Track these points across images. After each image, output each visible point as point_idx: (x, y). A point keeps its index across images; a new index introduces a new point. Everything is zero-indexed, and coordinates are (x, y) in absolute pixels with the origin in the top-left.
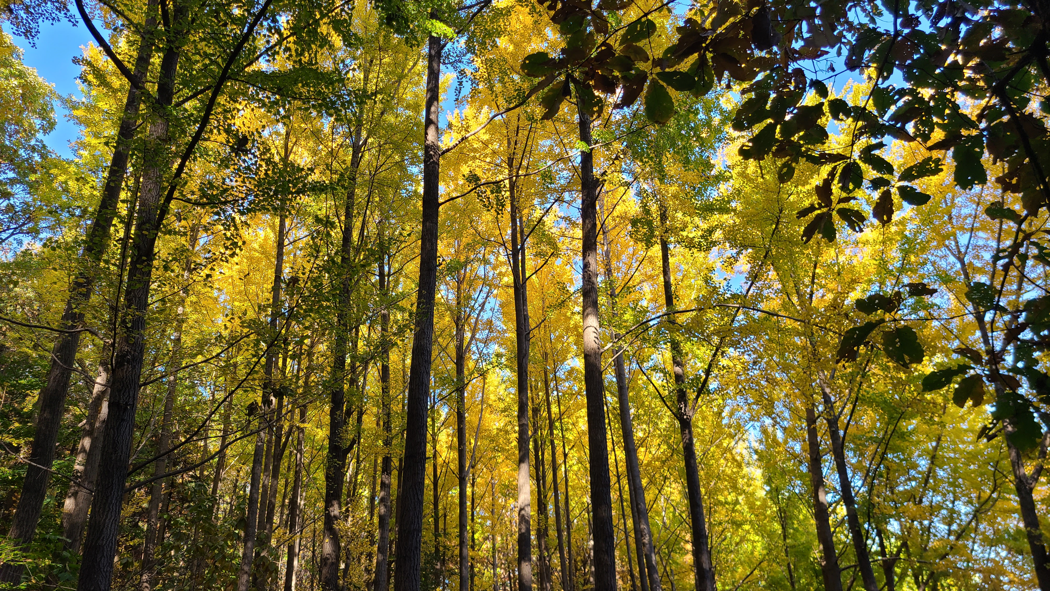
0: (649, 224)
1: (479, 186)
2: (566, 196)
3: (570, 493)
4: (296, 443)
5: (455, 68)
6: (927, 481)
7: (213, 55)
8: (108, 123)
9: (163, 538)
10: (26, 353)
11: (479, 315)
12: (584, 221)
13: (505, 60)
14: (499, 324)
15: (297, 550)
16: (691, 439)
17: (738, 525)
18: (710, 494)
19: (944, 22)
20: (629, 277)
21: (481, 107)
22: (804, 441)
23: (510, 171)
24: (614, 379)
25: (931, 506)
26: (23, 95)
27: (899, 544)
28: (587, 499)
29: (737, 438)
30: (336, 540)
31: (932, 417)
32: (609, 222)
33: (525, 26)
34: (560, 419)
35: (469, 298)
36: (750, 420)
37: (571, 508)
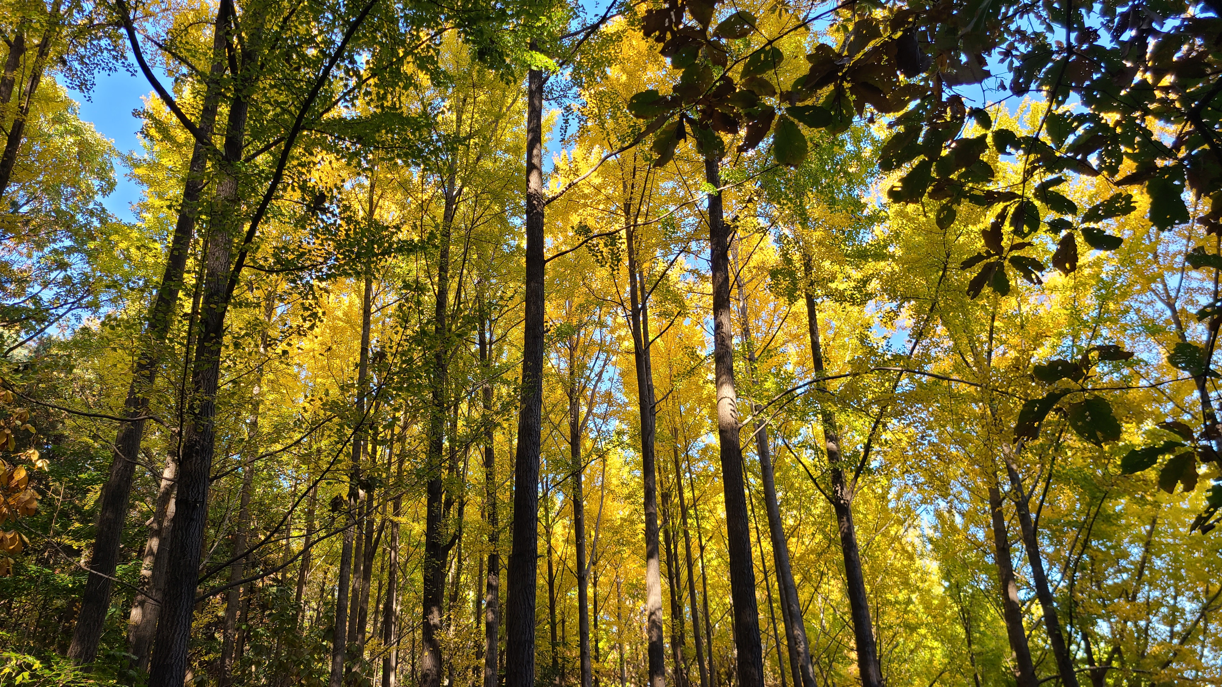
0: (791, 274)
1: (591, 238)
2: (693, 246)
3: (710, 593)
4: (389, 539)
5: (560, 104)
6: (1141, 574)
7: (285, 103)
8: (173, 182)
9: (242, 651)
10: (86, 443)
11: (595, 386)
12: (714, 276)
13: (616, 93)
14: (620, 397)
15: (394, 664)
16: (850, 528)
17: (912, 628)
18: (879, 591)
19: (1128, 35)
20: (770, 337)
21: (591, 147)
22: (989, 526)
23: (627, 219)
24: (757, 458)
25: (1148, 603)
26: (79, 153)
27: (1110, 649)
28: (729, 600)
29: (906, 524)
30: (437, 653)
31: (1142, 496)
32: (744, 274)
33: (639, 53)
34: (694, 505)
35: (584, 367)
36: (922, 502)
37: (711, 611)
